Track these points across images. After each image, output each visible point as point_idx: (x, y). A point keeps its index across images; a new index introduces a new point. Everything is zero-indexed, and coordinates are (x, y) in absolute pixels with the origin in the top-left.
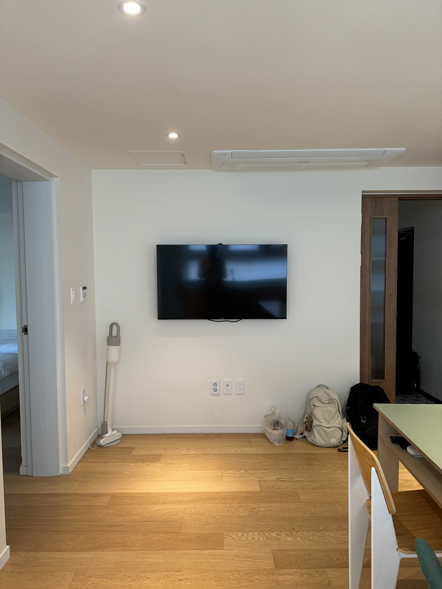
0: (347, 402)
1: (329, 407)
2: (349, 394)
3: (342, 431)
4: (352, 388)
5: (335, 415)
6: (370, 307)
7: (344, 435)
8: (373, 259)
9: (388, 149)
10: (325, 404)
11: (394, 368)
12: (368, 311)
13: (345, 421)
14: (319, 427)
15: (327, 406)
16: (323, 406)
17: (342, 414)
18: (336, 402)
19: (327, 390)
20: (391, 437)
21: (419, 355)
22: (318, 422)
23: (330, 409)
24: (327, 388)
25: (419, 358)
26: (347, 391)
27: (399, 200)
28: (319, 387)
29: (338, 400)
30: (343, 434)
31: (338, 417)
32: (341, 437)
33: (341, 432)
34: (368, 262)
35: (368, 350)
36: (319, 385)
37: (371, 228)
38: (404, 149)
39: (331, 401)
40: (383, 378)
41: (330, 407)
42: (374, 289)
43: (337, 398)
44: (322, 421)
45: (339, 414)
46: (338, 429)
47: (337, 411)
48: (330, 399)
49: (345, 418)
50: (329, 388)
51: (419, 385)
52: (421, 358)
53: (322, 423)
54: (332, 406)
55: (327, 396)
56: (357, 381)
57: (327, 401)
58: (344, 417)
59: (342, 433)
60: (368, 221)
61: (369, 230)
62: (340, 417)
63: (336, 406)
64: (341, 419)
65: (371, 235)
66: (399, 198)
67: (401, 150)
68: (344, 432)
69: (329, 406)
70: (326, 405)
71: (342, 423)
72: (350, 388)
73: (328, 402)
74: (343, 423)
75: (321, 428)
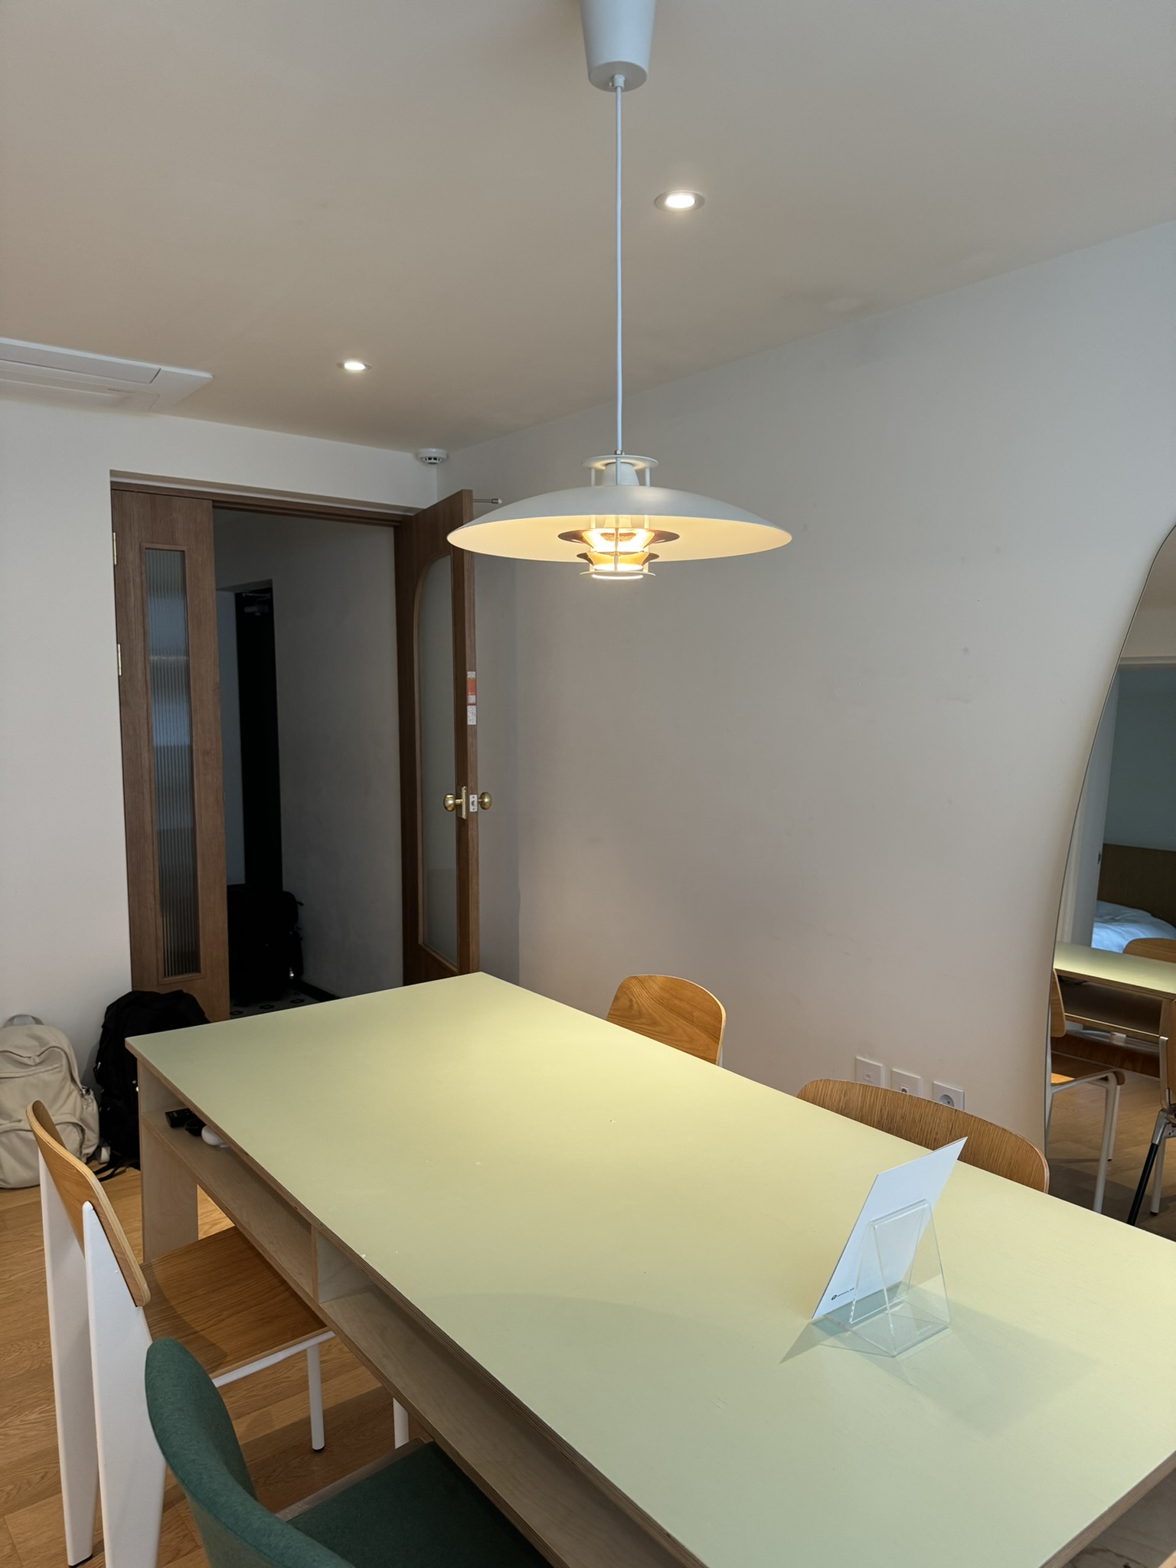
0: (98, 1048)
1: (41, 1075)
2: (103, 1026)
3: (83, 1130)
4: (109, 1008)
5: (62, 1088)
6: (153, 786)
7: (89, 1140)
8: (153, 658)
9: (164, 368)
10: (31, 1066)
11: (224, 937)
12: (147, 797)
13: (90, 1101)
14: (12, 1135)
15: (37, 1071)
16: (25, 1074)
17: (82, 1084)
18: (62, 1057)
19: (38, 1030)
20: (168, 1114)
21: (298, 899)
22: (8, 1122)
23: (46, 1076)
24: (38, 1021)
25: (298, 905)
26: (98, 1017)
27: (214, 507)
28: (12, 1024)
29: (67, 1051)
30: (84, 1138)
31: (70, 1094)
32: (81, 1147)
33: (80, 1132)
34: (140, 666)
35: (152, 900)
36: (12, 1019)
37: (144, 575)
38: (207, 375)
39: (48, 1055)
40: (197, 969)
41: (46, 1073)
42: (161, 739)
43: (65, 1043)
44: (20, 1118)
45: (73, 1087)
46: (71, 1127)
47: (64, 1078)
48: (44, 1049)
49: (92, 1093)
50: (43, 1021)
51: (299, 972)
52: (302, 904)
53: (20, 1121)
54: (50, 1068)
55: (35, 1043)
56: (124, 986)
57: (36, 1058)
58: (88, 1091)
59: (81, 1135)
60: (132, 556)
61: (138, 580)
62: (75, 1093)
63: (62, 1065)
64: (79, 1098)
65: (144, 595)
66: (214, 501)
67: (197, 376)
68: (87, 1131)
69: (43, 1070)
70: (34, 1068)
71: (82, 1108)
72: (105, 1010)
73: (38, 1060)
74: (85, 1107)
75: (19, 1137)
